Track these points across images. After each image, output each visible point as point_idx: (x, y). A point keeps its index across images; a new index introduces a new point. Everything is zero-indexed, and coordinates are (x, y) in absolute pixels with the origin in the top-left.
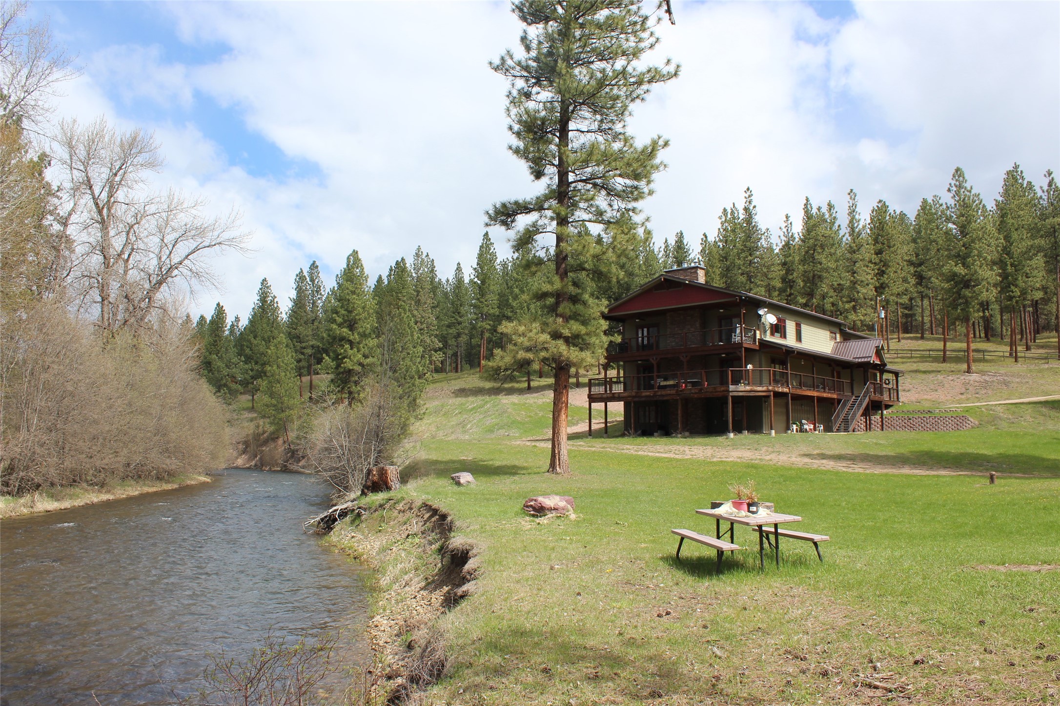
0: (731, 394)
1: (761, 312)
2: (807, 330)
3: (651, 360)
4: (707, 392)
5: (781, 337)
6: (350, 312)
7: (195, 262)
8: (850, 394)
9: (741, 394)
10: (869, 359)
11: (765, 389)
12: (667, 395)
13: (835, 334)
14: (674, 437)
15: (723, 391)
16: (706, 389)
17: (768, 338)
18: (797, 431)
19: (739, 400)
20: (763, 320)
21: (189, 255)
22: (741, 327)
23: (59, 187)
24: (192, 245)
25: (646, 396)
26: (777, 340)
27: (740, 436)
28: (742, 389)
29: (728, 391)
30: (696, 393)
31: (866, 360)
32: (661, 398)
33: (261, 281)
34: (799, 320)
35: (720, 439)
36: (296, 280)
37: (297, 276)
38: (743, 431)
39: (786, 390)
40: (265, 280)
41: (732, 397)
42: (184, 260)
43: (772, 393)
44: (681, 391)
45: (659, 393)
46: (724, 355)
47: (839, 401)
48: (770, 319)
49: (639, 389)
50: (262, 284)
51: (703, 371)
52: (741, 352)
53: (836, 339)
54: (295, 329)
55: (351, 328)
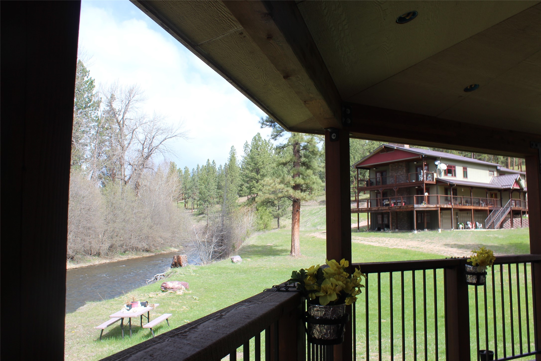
0: (415, 209)
1: (437, 163)
2: (471, 171)
3: (379, 190)
4: (403, 208)
5: (452, 176)
6: (256, 164)
7: (165, 145)
8: (500, 206)
9: (421, 209)
10: (510, 187)
11: (435, 206)
12: (384, 210)
13: (493, 172)
14: (387, 232)
15: (411, 208)
16: (403, 206)
17: (443, 177)
18: (462, 229)
19: (420, 213)
20: (438, 167)
21: (161, 142)
22: (423, 172)
23: (118, 110)
24: (164, 137)
25: (374, 210)
26: (449, 178)
27: (422, 232)
28: (423, 206)
29: (414, 208)
30: (398, 209)
31: (508, 187)
32: (381, 211)
33: (231, 147)
34: (465, 165)
35: (410, 234)
36: (244, 146)
37: (245, 144)
38: (425, 230)
39: (449, 206)
40: (233, 146)
41: (416, 211)
42: (159, 145)
43: (439, 209)
44: (391, 208)
45: (380, 209)
46: (417, 187)
47: (490, 211)
48: (443, 166)
49: (377, 206)
50: (232, 148)
51: (401, 197)
52: (423, 186)
53: (494, 175)
54: (244, 171)
55: (258, 172)
